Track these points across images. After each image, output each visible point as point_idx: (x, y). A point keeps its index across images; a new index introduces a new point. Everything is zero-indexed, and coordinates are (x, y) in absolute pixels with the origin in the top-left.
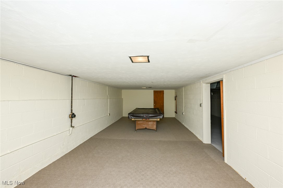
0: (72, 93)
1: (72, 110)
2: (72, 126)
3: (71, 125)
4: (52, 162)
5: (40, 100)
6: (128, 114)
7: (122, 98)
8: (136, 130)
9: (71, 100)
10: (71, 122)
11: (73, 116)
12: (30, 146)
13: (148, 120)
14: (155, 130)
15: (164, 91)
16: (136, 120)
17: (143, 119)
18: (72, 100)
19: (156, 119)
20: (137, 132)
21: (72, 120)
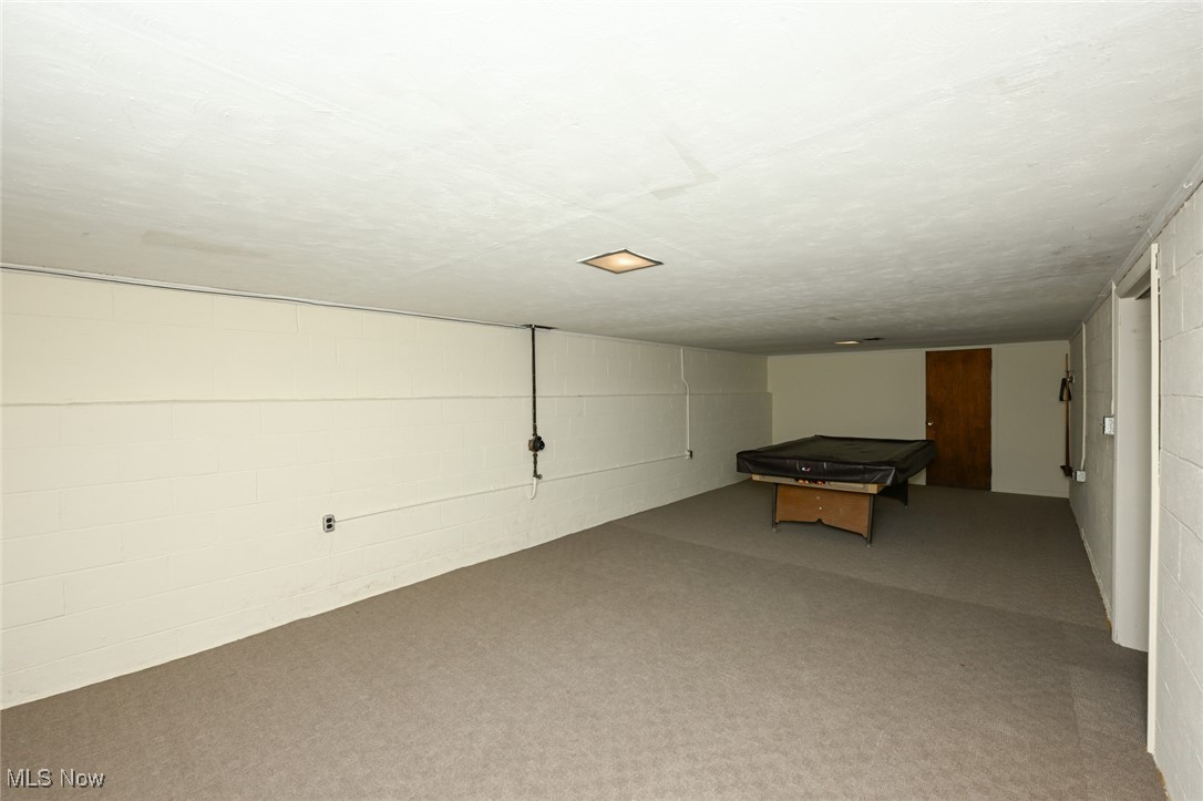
0: (534, 377)
1: (535, 428)
2: (536, 475)
3: (535, 471)
4: (486, 559)
5: (455, 397)
6: (739, 454)
7: (769, 390)
8: (775, 524)
9: (531, 399)
10: (535, 463)
11: (537, 445)
12: (434, 504)
13: (823, 486)
14: (865, 535)
15: (990, 350)
16: (777, 484)
17: (797, 480)
18: (534, 397)
19: (861, 486)
20: (778, 531)
21: (535, 456)
